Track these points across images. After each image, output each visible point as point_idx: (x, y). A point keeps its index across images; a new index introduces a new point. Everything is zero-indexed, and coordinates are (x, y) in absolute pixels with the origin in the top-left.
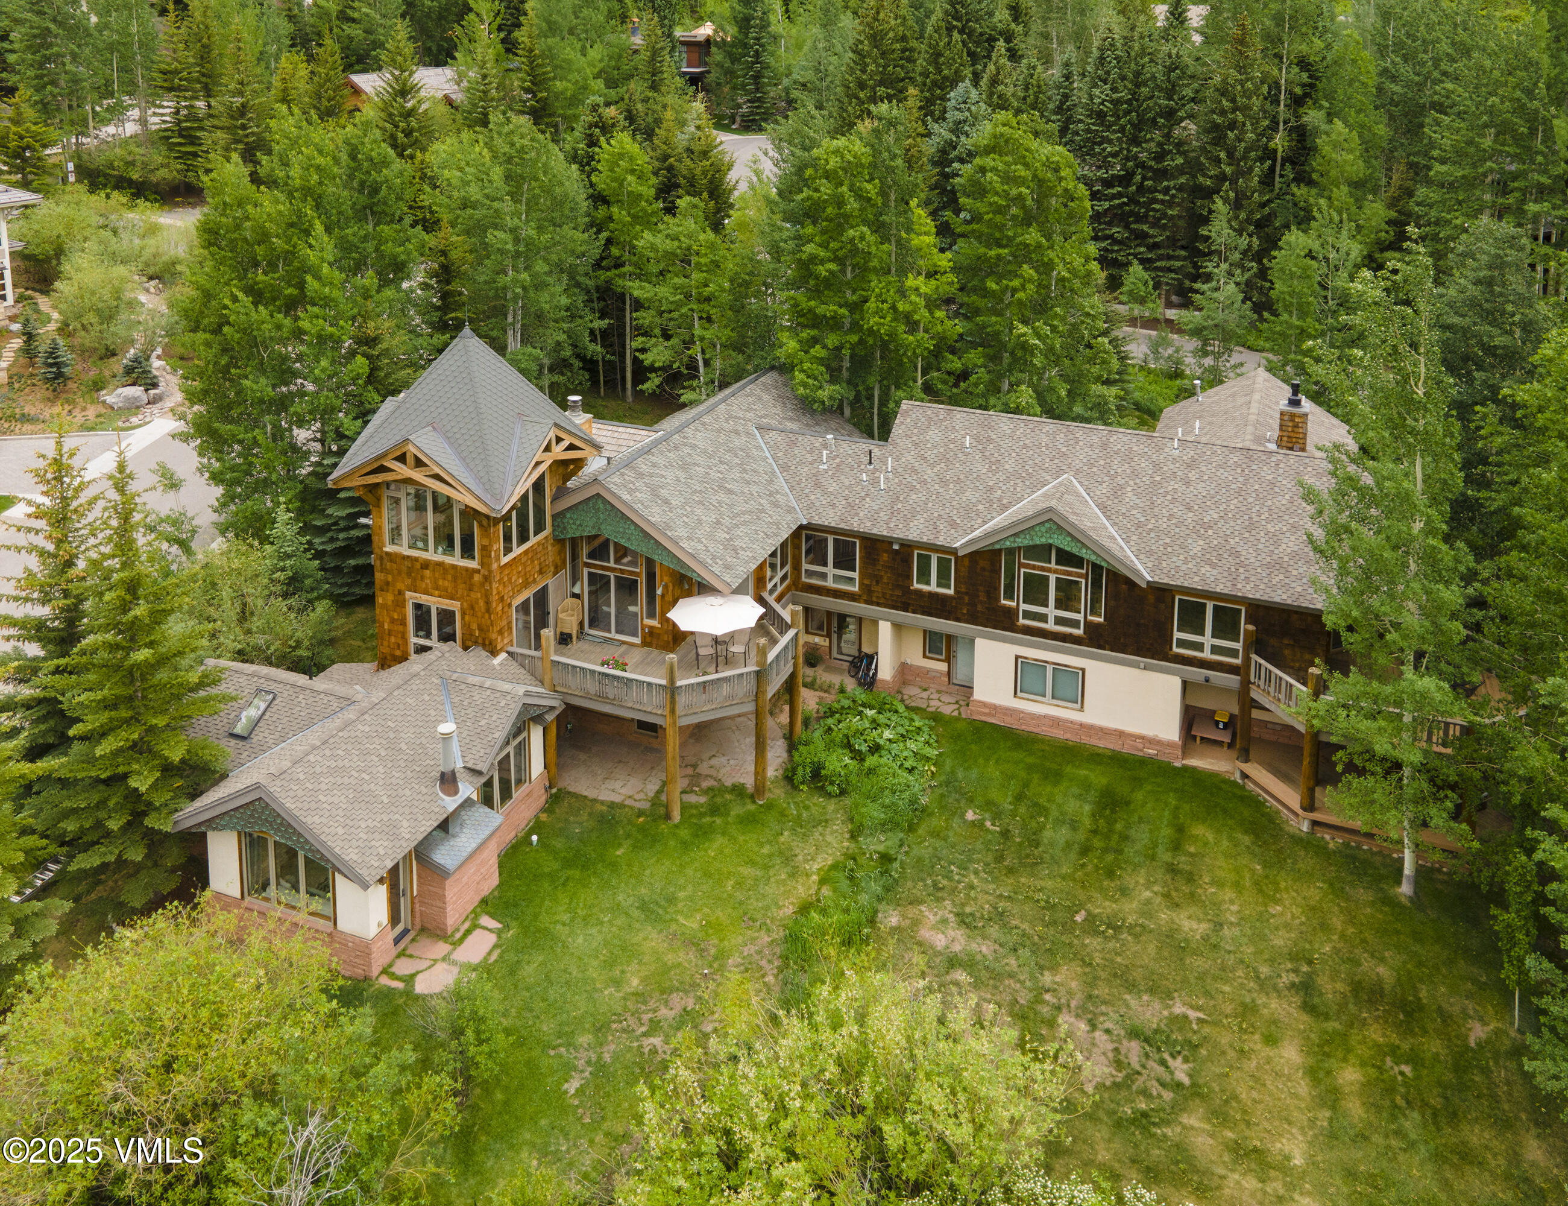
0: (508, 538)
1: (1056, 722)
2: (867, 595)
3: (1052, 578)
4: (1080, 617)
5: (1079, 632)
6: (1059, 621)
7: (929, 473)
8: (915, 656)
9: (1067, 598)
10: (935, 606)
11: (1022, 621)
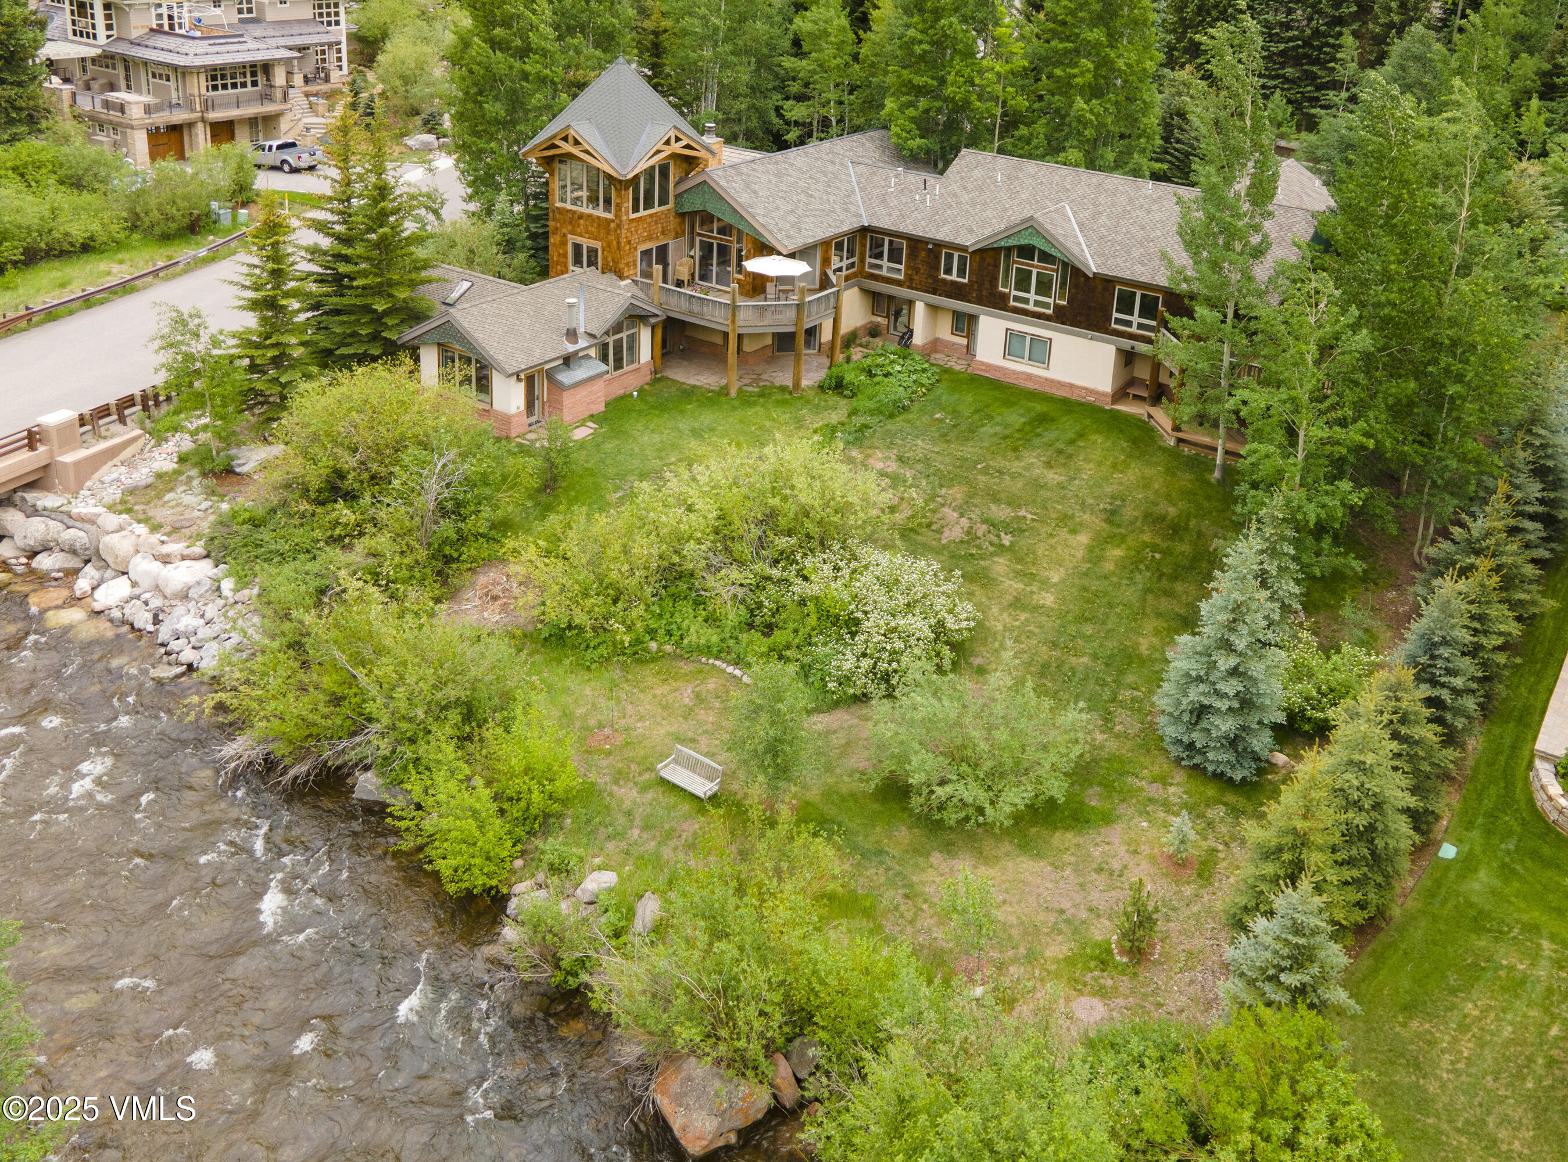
0: (636, 200)
1: (1029, 377)
2: (909, 283)
3: (1035, 271)
4: (1051, 301)
5: (1050, 312)
6: (1037, 303)
7: (965, 197)
8: (944, 331)
9: (1044, 287)
10: (956, 291)
11: (1012, 303)
